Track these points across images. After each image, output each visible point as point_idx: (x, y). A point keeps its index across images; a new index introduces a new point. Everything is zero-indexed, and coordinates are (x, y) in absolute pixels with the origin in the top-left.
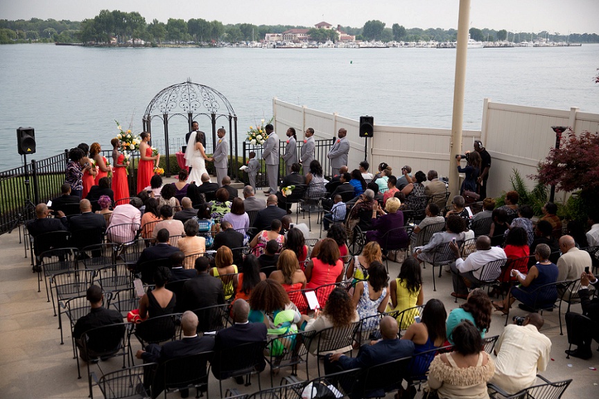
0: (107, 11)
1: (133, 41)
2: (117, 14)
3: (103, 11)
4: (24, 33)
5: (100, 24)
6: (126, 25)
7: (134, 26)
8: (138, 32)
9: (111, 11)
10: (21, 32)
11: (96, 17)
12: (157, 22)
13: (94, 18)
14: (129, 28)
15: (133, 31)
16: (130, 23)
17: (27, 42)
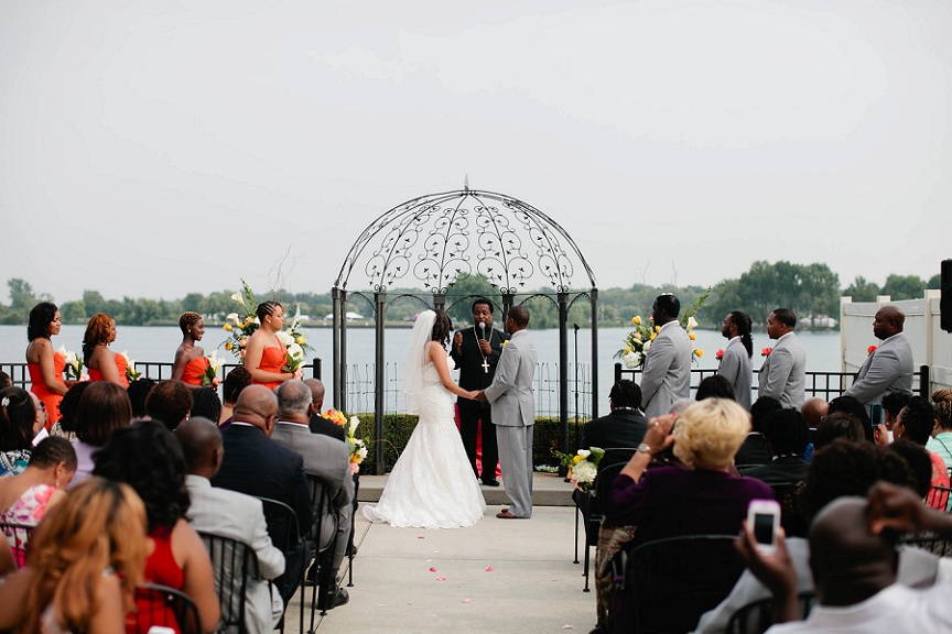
0: (765, 262)
1: (812, 319)
2: (784, 269)
3: (757, 263)
4: (615, 311)
5: (748, 289)
6: (799, 289)
7: (817, 291)
8: (823, 303)
9: (772, 262)
10: (609, 307)
11: (744, 276)
12: (863, 281)
13: (739, 277)
14: (805, 295)
15: (813, 300)
16: (807, 284)
17: (618, 326)
